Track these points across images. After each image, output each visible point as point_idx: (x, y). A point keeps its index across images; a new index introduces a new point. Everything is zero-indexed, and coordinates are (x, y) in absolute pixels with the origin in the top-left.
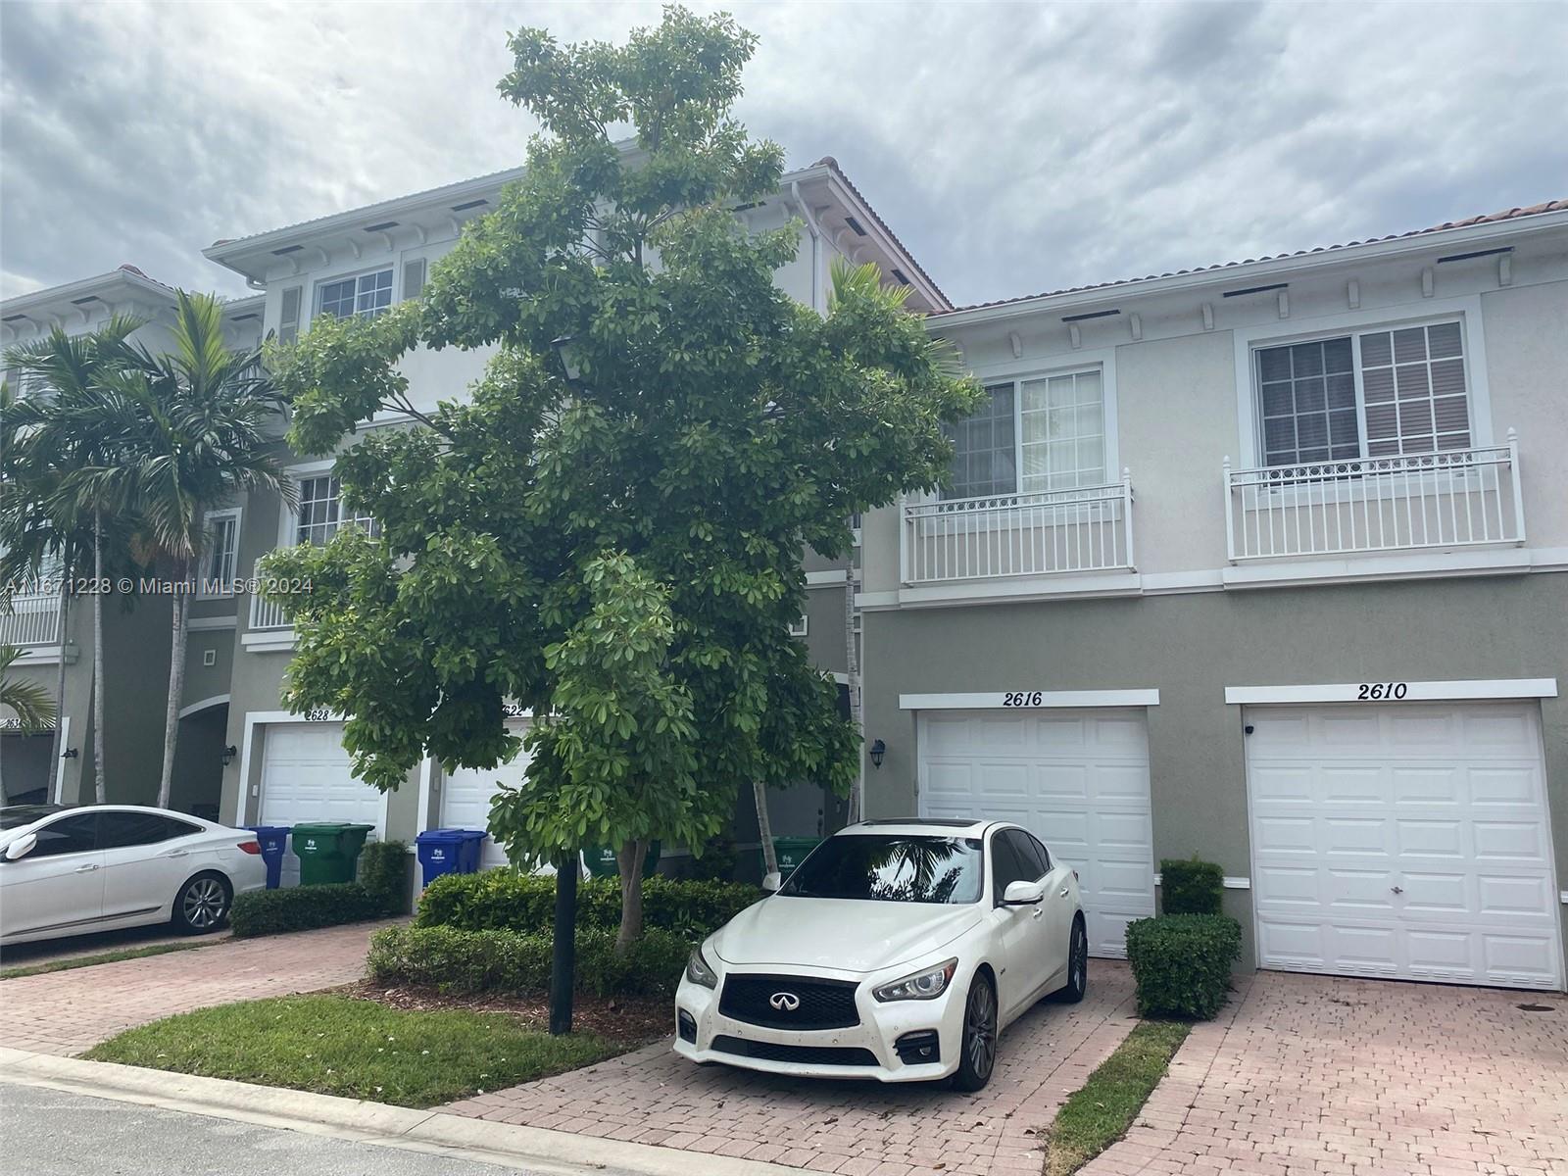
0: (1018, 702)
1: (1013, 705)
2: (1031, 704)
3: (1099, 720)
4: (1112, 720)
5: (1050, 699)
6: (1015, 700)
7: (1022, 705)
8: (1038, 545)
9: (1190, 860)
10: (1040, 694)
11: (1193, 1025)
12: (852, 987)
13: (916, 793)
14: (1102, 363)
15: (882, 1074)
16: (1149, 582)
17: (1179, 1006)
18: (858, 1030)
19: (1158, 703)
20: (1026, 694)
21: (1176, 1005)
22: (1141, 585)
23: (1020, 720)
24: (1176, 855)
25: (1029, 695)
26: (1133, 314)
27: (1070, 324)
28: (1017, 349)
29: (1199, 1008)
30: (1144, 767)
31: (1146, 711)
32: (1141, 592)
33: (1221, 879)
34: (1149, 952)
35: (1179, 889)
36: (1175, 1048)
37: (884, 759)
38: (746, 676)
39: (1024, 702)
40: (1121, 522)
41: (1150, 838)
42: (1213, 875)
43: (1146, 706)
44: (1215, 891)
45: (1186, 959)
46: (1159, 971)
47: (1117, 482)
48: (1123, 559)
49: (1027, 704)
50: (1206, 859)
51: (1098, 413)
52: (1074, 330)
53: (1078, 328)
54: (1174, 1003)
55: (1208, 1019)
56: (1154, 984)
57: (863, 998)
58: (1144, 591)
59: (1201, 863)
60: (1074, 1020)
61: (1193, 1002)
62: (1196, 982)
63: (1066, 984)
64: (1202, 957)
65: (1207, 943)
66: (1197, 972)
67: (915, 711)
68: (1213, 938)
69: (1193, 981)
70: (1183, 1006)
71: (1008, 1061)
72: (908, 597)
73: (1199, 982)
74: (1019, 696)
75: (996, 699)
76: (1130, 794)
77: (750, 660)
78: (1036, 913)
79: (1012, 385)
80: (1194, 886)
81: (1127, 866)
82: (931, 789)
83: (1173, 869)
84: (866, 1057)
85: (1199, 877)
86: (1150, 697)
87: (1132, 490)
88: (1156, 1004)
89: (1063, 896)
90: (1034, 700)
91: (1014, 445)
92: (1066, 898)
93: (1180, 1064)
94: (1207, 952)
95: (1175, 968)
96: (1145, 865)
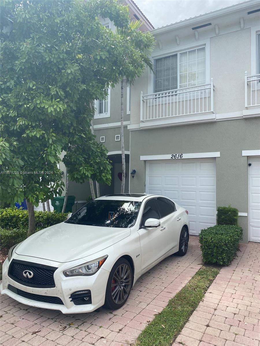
0: (175, 157)
1: (174, 158)
2: (179, 158)
3: (201, 162)
4: (205, 162)
5: (185, 156)
6: (174, 157)
7: (177, 158)
8: (183, 107)
9: (228, 207)
10: (182, 155)
11: (221, 268)
12: (54, 269)
13: (145, 186)
14: (205, 44)
15: (64, 310)
16: (218, 116)
17: (217, 261)
18: (54, 289)
19: (220, 156)
20: (178, 155)
21: (215, 261)
22: (216, 117)
23: (176, 163)
24: (222, 206)
25: (179, 155)
26: (216, 25)
27: (195, 31)
28: (178, 42)
29: (224, 262)
30: (215, 177)
31: (216, 159)
32: (215, 120)
33: (237, 214)
34: (206, 242)
35: (223, 217)
36: (211, 282)
37: (135, 176)
38: (51, 141)
39: (177, 157)
40: (209, 97)
41: (215, 200)
42: (235, 212)
43: (216, 157)
44: (235, 218)
45: (220, 245)
46: (210, 249)
47: (209, 83)
48: (210, 109)
49: (178, 158)
50: (233, 207)
51: (204, 62)
52: (196, 33)
53: (198, 32)
54: (215, 260)
55: (228, 266)
56: (207, 253)
57: (58, 276)
58: (217, 120)
59: (231, 208)
60: (178, 265)
61: (221, 260)
62: (223, 253)
63: (178, 251)
64: (226, 245)
65: (228, 239)
66: (224, 250)
67: (145, 161)
68: (231, 237)
69: (222, 252)
70: (218, 262)
71: (141, 289)
72: (143, 125)
73: (224, 253)
74: (176, 155)
75: (169, 157)
76: (210, 186)
77: (53, 135)
78: (162, 229)
79: (176, 55)
80: (228, 216)
81: (207, 208)
82: (150, 184)
83: (221, 210)
84: (57, 301)
85: (230, 213)
86: (217, 154)
87: (214, 86)
88: (208, 260)
89: (178, 220)
90: (180, 156)
91: (177, 74)
92: (180, 221)
93: (210, 293)
94: (227, 243)
95: (215, 248)
96: (214, 208)
